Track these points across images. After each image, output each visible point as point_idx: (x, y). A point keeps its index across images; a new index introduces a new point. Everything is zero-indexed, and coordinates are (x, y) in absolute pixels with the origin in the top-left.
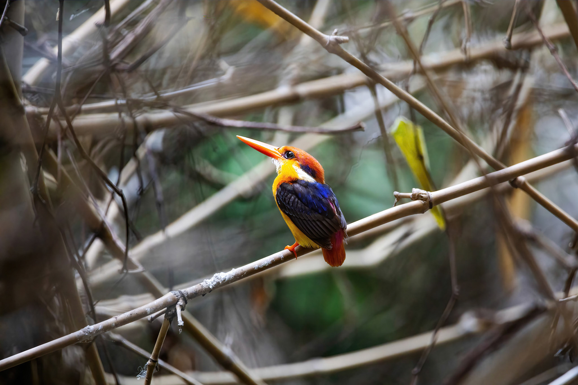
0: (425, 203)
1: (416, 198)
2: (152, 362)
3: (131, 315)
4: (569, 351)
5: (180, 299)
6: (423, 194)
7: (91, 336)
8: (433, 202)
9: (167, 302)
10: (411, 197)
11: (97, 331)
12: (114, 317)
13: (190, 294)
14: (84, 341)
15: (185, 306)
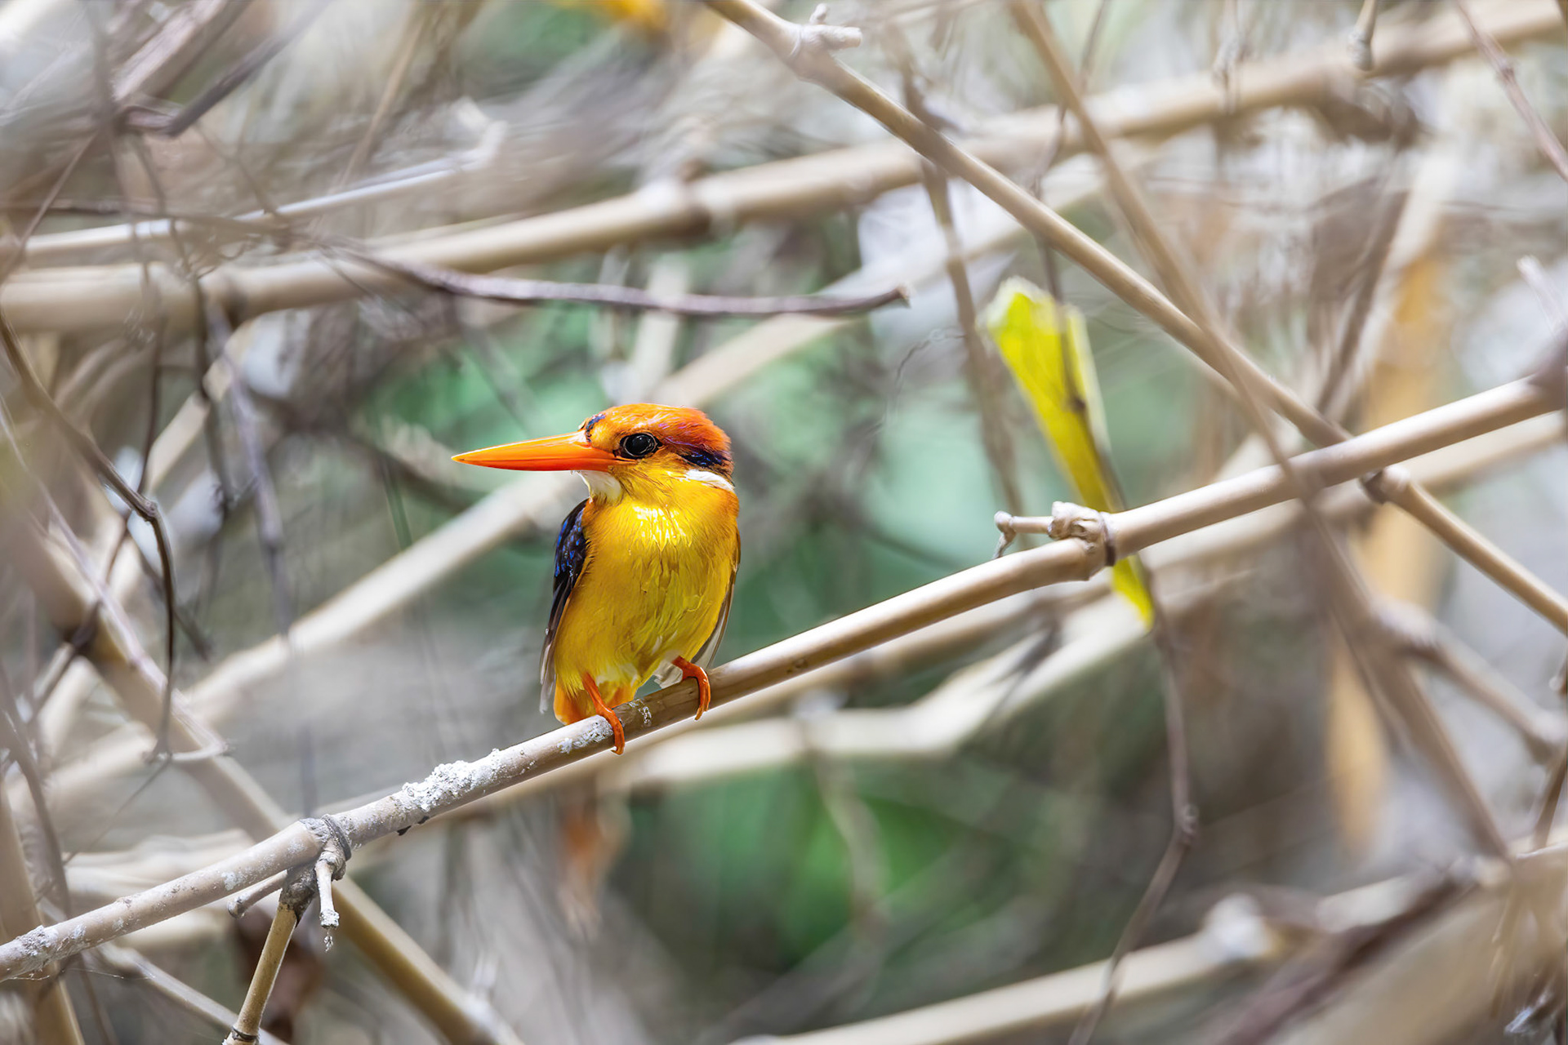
0: (1092, 548)
1: (1064, 533)
2: (240, 1040)
3: (175, 892)
4: (1553, 1016)
5: (330, 842)
6: (1085, 520)
7: (47, 960)
8: (1117, 546)
9: (288, 854)
10: (1050, 530)
11: (69, 943)
12: (120, 899)
13: (360, 827)
14: (27, 975)
15: (344, 864)
